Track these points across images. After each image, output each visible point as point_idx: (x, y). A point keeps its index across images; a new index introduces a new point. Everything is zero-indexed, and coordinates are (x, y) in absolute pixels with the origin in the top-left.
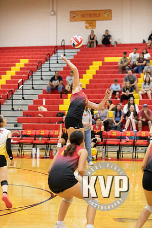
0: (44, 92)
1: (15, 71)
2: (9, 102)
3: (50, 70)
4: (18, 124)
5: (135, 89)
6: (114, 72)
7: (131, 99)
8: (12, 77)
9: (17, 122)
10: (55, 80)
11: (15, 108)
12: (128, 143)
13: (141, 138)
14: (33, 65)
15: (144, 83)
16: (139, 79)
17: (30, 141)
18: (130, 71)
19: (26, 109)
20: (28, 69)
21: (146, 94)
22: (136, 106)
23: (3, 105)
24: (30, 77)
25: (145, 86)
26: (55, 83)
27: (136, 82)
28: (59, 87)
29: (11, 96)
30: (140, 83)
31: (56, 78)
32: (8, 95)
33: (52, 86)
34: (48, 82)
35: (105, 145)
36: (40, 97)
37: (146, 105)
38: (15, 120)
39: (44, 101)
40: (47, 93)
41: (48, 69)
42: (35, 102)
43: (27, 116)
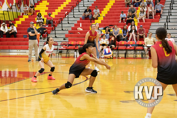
0: (81, 19)
1: (63, 7)
2: (60, 25)
3: (84, 6)
4: (66, 38)
5: (135, 16)
6: (122, 7)
7: (133, 22)
8: (61, 10)
9: (65, 37)
10: (87, 12)
11: (64, 29)
12: (131, 48)
13: (139, 45)
14: (73, 3)
15: (140, 13)
16: (137, 10)
17: (73, 48)
18: (132, 6)
19: (70, 29)
20: (71, 5)
21: (142, 19)
22: (136, 26)
23: (56, 27)
24: (72, 10)
25: (141, 15)
26: (87, 13)
27: (135, 12)
28: (89, 16)
29: (61, 22)
30: (138, 12)
31: (88, 11)
32: (59, 21)
33: (85, 15)
34: (83, 13)
35: (117, 49)
36: (78, 22)
37: (142, 26)
38: (64, 36)
39: (81, 24)
40: (82, 20)
41: (83, 6)
42: (75, 25)
43: (71, 33)
